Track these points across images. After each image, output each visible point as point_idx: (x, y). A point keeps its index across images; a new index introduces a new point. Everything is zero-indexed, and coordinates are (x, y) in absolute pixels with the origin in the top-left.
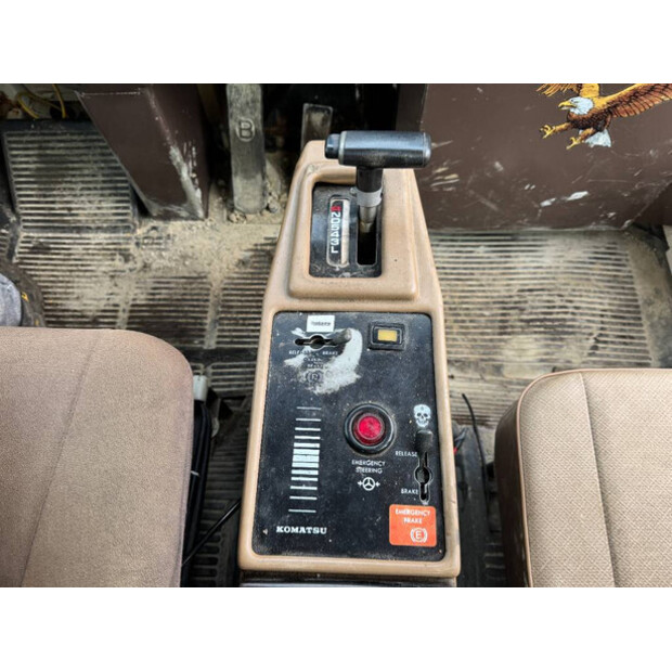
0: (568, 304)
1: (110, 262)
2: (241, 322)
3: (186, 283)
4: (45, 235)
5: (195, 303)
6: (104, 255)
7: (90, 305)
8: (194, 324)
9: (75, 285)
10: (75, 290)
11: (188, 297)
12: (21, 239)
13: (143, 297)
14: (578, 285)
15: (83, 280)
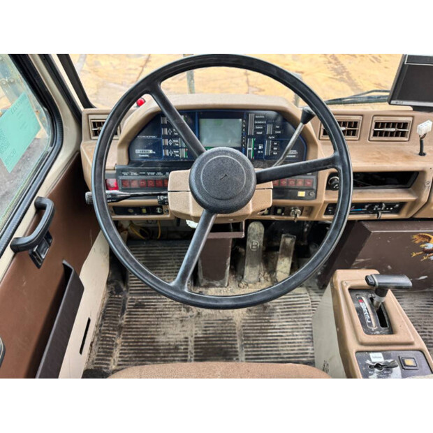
0: (425, 330)
1: (179, 312)
2: (256, 346)
3: (222, 323)
4: (141, 297)
5: (229, 335)
6: (175, 308)
7: (172, 338)
8: (232, 348)
9: (161, 326)
10: (162, 329)
11: (225, 332)
12: (128, 300)
13: (200, 332)
14: (426, 319)
15: (165, 323)
